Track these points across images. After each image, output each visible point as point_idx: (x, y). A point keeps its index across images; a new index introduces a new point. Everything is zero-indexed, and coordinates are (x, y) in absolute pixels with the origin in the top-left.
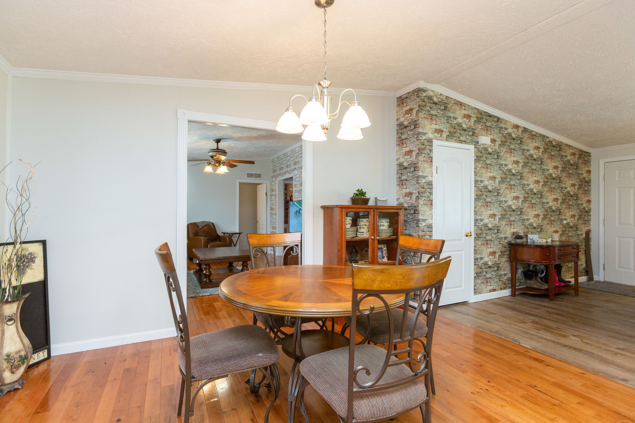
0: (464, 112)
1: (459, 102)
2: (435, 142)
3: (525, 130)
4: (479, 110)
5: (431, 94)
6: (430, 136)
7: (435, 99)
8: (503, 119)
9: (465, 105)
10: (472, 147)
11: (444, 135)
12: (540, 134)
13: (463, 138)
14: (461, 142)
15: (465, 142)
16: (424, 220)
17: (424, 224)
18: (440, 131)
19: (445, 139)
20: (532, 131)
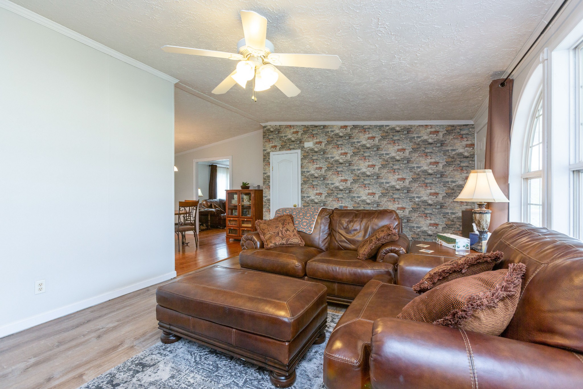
0: (292, 130)
1: (289, 125)
2: (271, 154)
3: (355, 127)
4: (305, 125)
5: (269, 127)
6: (269, 150)
7: (272, 129)
8: (329, 125)
9: (293, 126)
10: (299, 151)
11: (278, 148)
12: (375, 125)
13: (291, 147)
14: (290, 149)
15: (294, 149)
16: (266, 197)
17: (266, 199)
18: (275, 147)
19: (278, 150)
20: (364, 125)
